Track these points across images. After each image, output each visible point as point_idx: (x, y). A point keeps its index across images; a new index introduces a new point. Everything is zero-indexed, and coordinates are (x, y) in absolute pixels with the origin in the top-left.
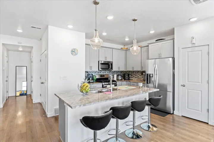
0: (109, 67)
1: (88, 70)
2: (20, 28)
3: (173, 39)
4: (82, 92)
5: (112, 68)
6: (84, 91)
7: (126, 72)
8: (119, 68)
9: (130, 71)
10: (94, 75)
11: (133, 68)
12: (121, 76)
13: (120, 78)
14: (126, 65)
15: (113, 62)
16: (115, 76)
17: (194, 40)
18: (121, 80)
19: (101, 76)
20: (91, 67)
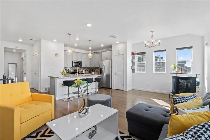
0: (79, 65)
1: (66, 66)
2: (21, 39)
3: (112, 50)
4: (63, 75)
5: (81, 65)
6: (64, 74)
7: (91, 68)
8: (86, 65)
9: (93, 68)
10: (69, 69)
11: (95, 66)
12: (88, 71)
13: (87, 72)
14: (91, 64)
15: (82, 62)
16: (84, 71)
17: (119, 52)
18: (88, 73)
19: (74, 70)
20: (67, 65)
